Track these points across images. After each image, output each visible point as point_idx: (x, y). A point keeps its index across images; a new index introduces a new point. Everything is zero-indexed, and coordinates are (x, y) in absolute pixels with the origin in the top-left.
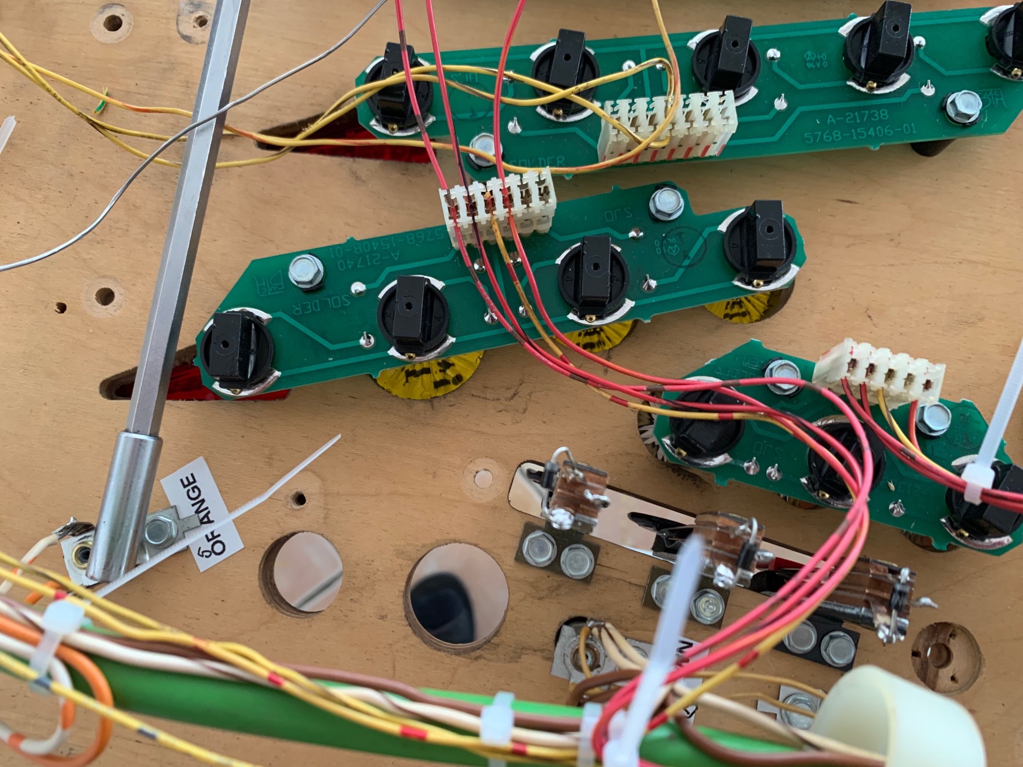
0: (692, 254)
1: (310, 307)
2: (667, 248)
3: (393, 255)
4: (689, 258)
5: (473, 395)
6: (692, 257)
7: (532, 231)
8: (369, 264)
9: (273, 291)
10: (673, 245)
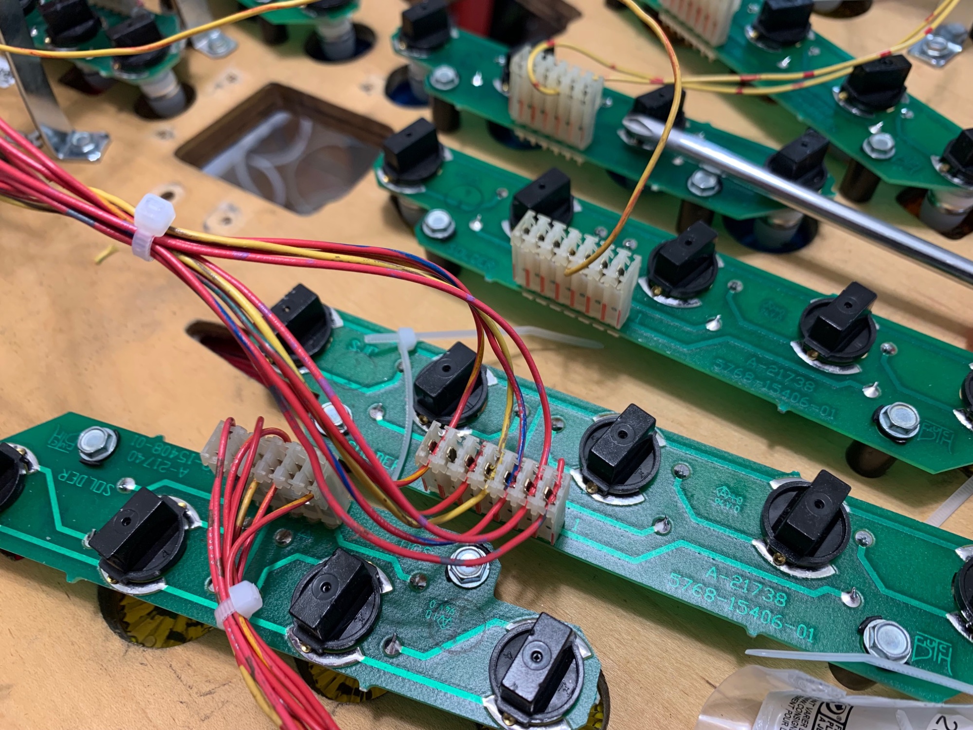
0: (461, 639)
1: (75, 479)
2: (439, 616)
3: (181, 471)
4: (455, 642)
5: (170, 666)
6: (458, 642)
7: (317, 519)
8: (155, 468)
9: (61, 447)
10: (447, 616)
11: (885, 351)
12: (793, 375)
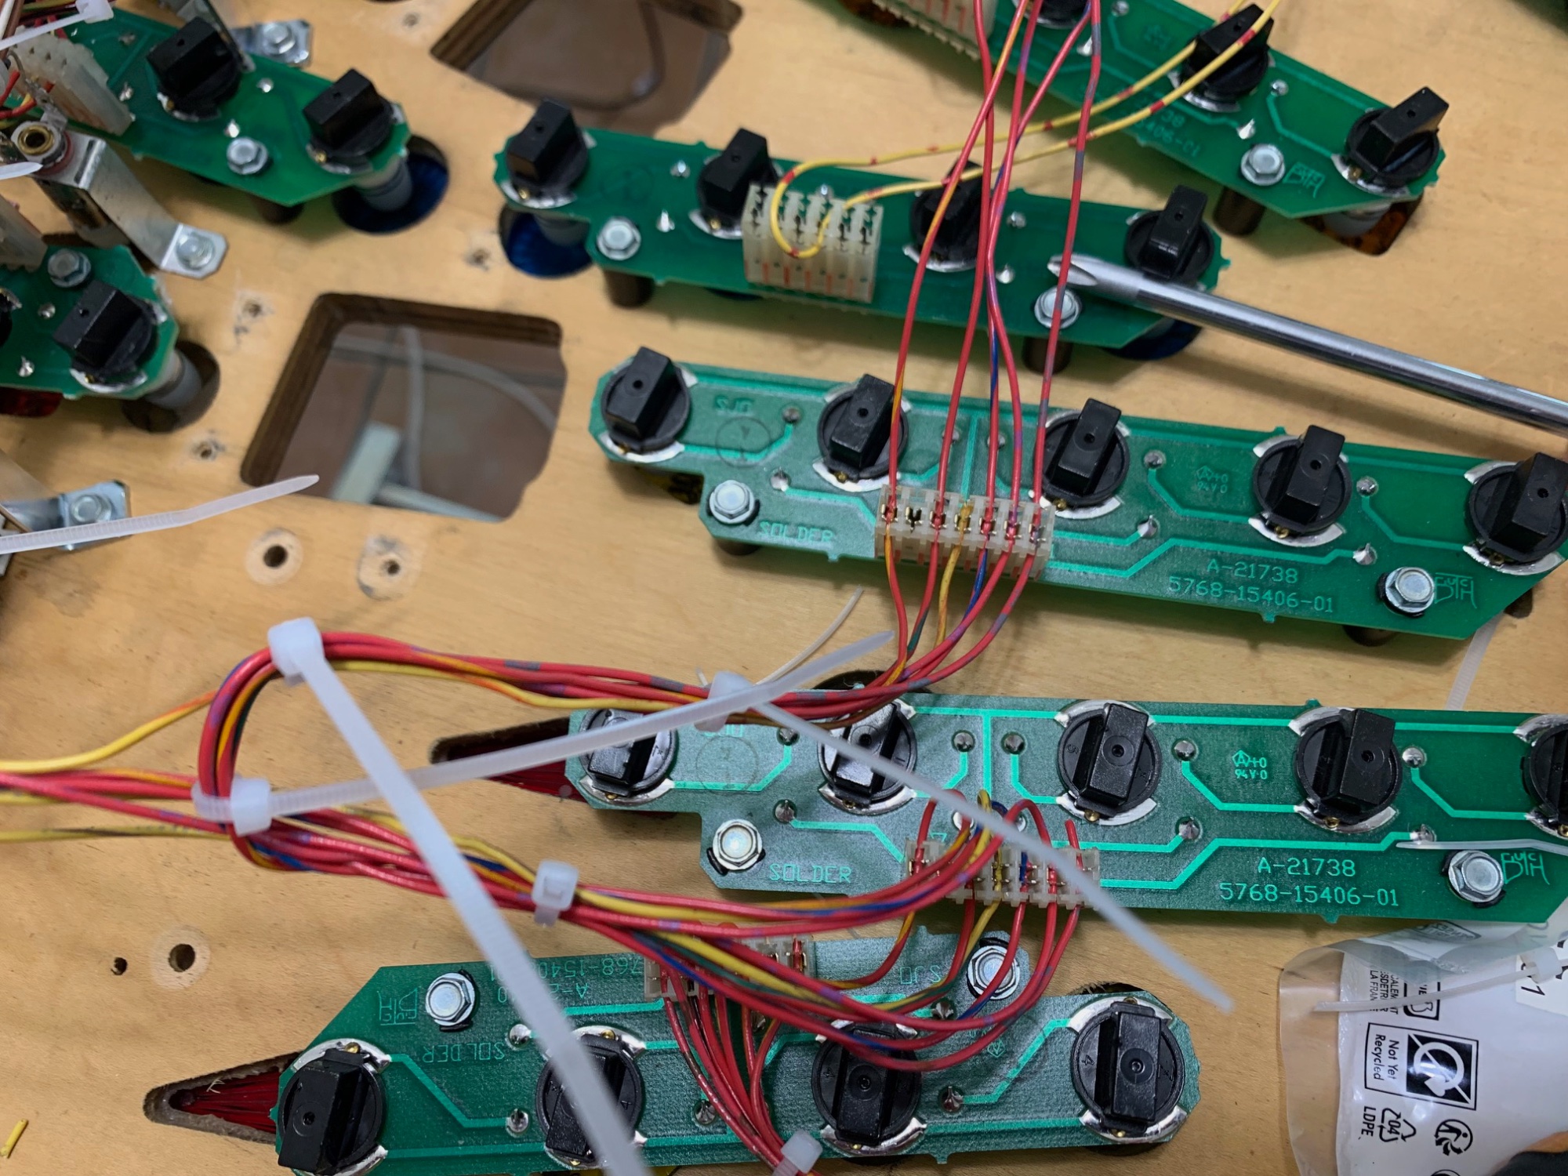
0: (1024, 1061)
1: (446, 1053)
3: (578, 988)
4: (1018, 1067)
6: (1022, 1066)
9: (401, 1020)
11: (1364, 492)
12: (1268, 567)
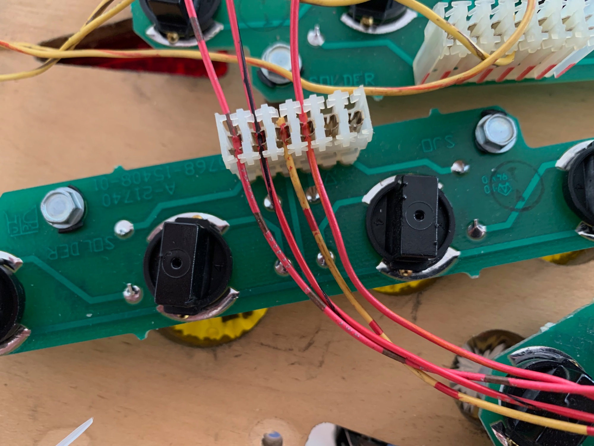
0: (527, 194)
1: (67, 250)
2: (497, 186)
3: (167, 187)
4: (523, 200)
5: (262, 344)
6: (526, 199)
7: (335, 163)
8: (139, 199)
9: (26, 230)
10: (504, 182)
